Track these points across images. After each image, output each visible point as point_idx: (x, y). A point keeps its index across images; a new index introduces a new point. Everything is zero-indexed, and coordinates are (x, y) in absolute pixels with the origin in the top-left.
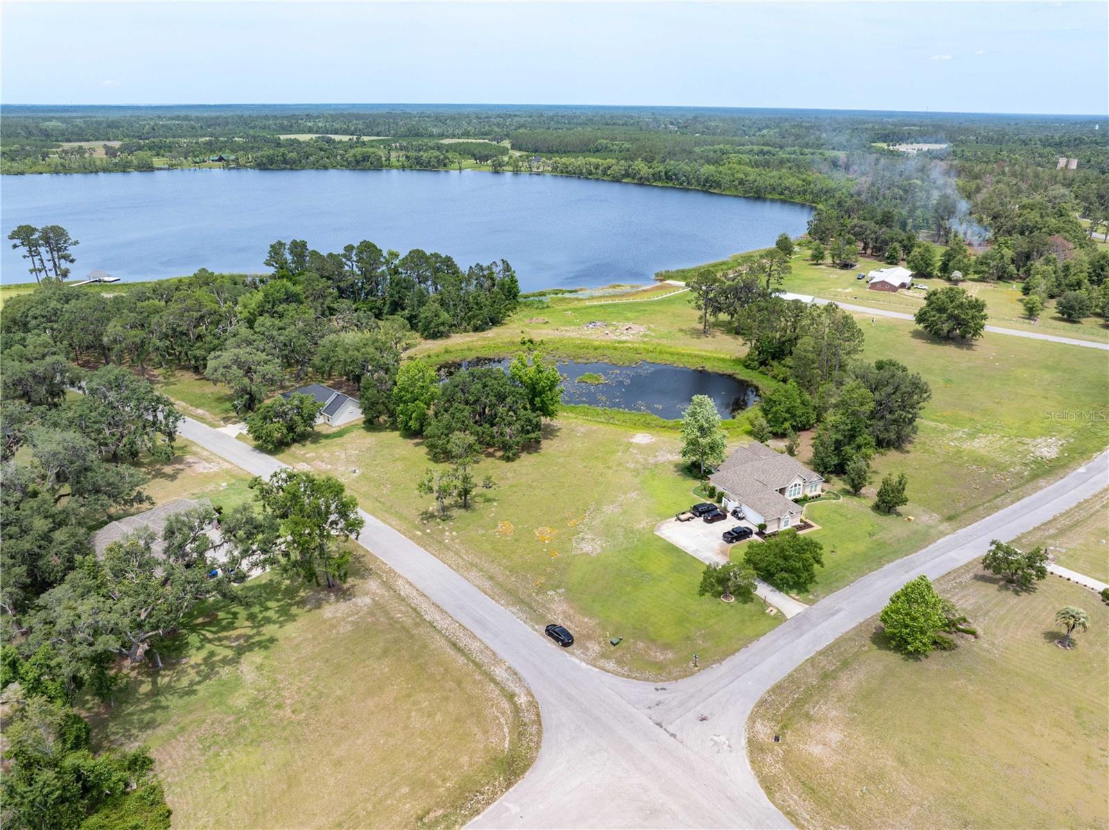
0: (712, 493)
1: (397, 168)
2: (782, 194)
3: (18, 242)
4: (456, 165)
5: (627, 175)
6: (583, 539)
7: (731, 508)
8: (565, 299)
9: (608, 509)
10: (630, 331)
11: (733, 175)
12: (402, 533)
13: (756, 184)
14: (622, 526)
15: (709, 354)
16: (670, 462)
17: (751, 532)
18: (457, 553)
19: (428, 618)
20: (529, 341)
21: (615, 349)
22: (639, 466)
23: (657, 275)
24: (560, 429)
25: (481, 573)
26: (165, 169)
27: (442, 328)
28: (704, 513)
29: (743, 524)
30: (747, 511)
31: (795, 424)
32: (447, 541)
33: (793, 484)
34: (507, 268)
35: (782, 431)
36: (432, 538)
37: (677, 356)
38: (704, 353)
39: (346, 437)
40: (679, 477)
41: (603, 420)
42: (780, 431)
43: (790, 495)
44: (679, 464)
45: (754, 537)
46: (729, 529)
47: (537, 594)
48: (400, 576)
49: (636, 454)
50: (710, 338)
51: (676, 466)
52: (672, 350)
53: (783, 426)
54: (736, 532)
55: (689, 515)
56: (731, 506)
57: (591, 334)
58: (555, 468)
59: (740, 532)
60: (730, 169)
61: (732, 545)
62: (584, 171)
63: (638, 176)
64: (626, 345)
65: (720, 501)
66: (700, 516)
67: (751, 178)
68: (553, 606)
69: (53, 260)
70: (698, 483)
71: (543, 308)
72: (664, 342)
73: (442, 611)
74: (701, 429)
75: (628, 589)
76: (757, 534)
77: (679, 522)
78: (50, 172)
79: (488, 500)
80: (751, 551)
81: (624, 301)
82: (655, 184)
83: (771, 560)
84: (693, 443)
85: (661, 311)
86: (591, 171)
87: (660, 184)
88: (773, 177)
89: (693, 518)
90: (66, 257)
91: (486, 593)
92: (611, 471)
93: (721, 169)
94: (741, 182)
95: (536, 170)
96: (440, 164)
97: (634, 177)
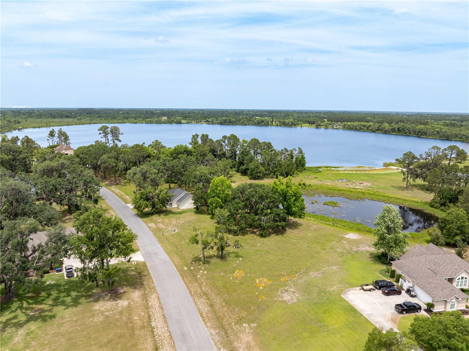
0: (393, 274)
1: (274, 126)
2: (461, 138)
3: (101, 132)
4: (300, 126)
5: (378, 129)
6: (287, 291)
7: (405, 287)
8: (331, 170)
9: (313, 274)
10: (362, 185)
11: (434, 129)
12: (176, 267)
13: (446, 133)
14: (318, 287)
15: (408, 198)
16: (367, 252)
17: (420, 308)
18: (200, 285)
19: (153, 324)
20: (303, 184)
21: (351, 192)
22: (345, 251)
23: (384, 164)
24: (302, 225)
25: (207, 301)
26: (185, 123)
27: (259, 174)
28: (383, 287)
29: (413, 301)
30: (418, 291)
31: (464, 238)
32: (198, 276)
33: (460, 277)
34: (301, 152)
35: (454, 242)
36: (192, 273)
37: (387, 198)
38: (404, 198)
39: (183, 215)
40: (372, 262)
41: (331, 223)
42: (452, 242)
43: (457, 285)
44: (373, 253)
45: (423, 313)
46: (402, 303)
47: (236, 324)
48: (156, 292)
49: (346, 244)
50: (410, 191)
51: (371, 254)
52: (384, 195)
53: (455, 239)
54: (406, 306)
55: (371, 287)
56: (406, 285)
57: (339, 184)
58: (289, 245)
59: (410, 306)
60: (432, 127)
61: (402, 315)
62: (358, 128)
63: (384, 130)
64: (357, 190)
65: (398, 281)
66: (380, 289)
67: (444, 130)
68: (242, 336)
69: (113, 140)
70: (384, 267)
71: (317, 172)
72: (381, 191)
73: (166, 322)
74: (388, 228)
75: (305, 335)
76: (425, 310)
77: (362, 291)
78: (145, 123)
79: (238, 256)
80: (416, 323)
81: (363, 172)
82: (392, 133)
83: (433, 335)
84: (382, 238)
85: (383, 178)
86: (361, 128)
87: (395, 133)
88: (457, 130)
89: (373, 290)
90: (118, 140)
91: (201, 315)
92: (324, 251)
93: (428, 127)
94: (438, 132)
95: (335, 127)
96: (293, 125)
97: (382, 131)
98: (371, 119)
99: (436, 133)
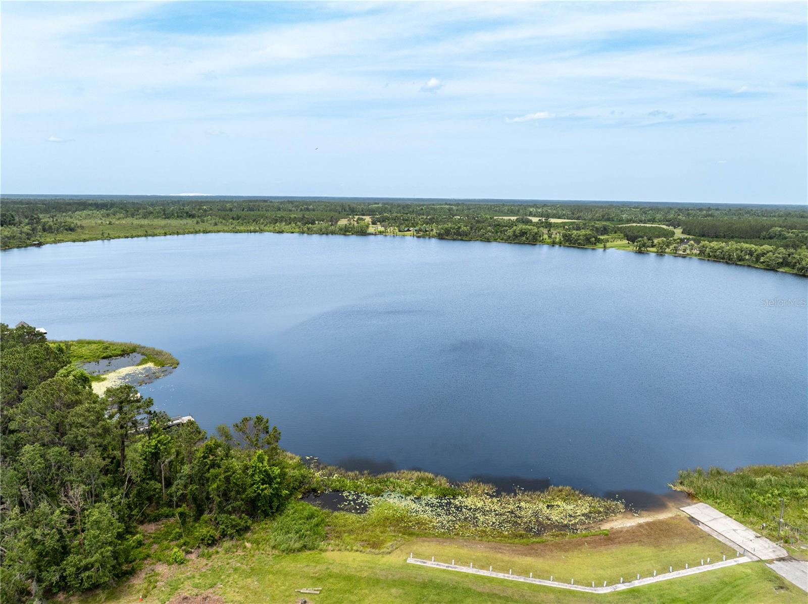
4: (602, 245)
5: (785, 263)
62: (734, 256)
63: (798, 266)
95: (681, 252)
96: (587, 243)
97: (793, 267)
98: (780, 232)
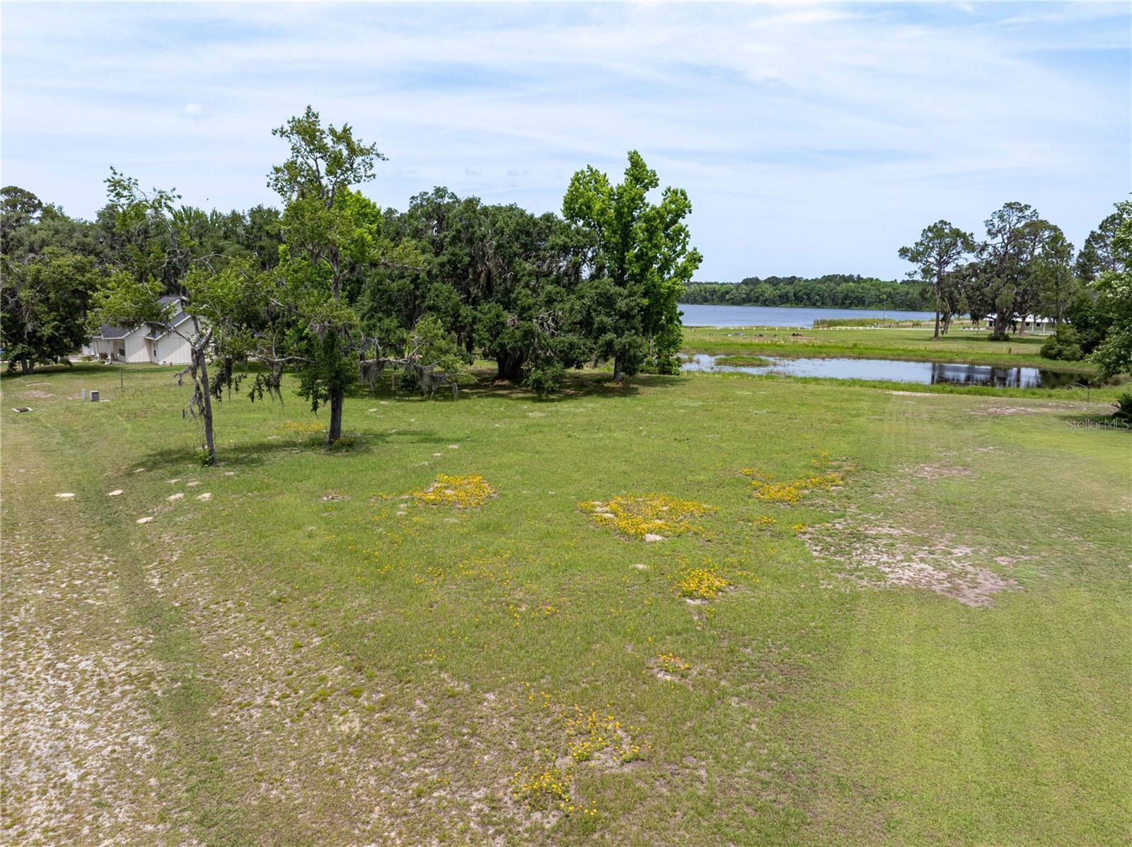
10: (800, 337)
72: (869, 343)
99: (885, 297)
